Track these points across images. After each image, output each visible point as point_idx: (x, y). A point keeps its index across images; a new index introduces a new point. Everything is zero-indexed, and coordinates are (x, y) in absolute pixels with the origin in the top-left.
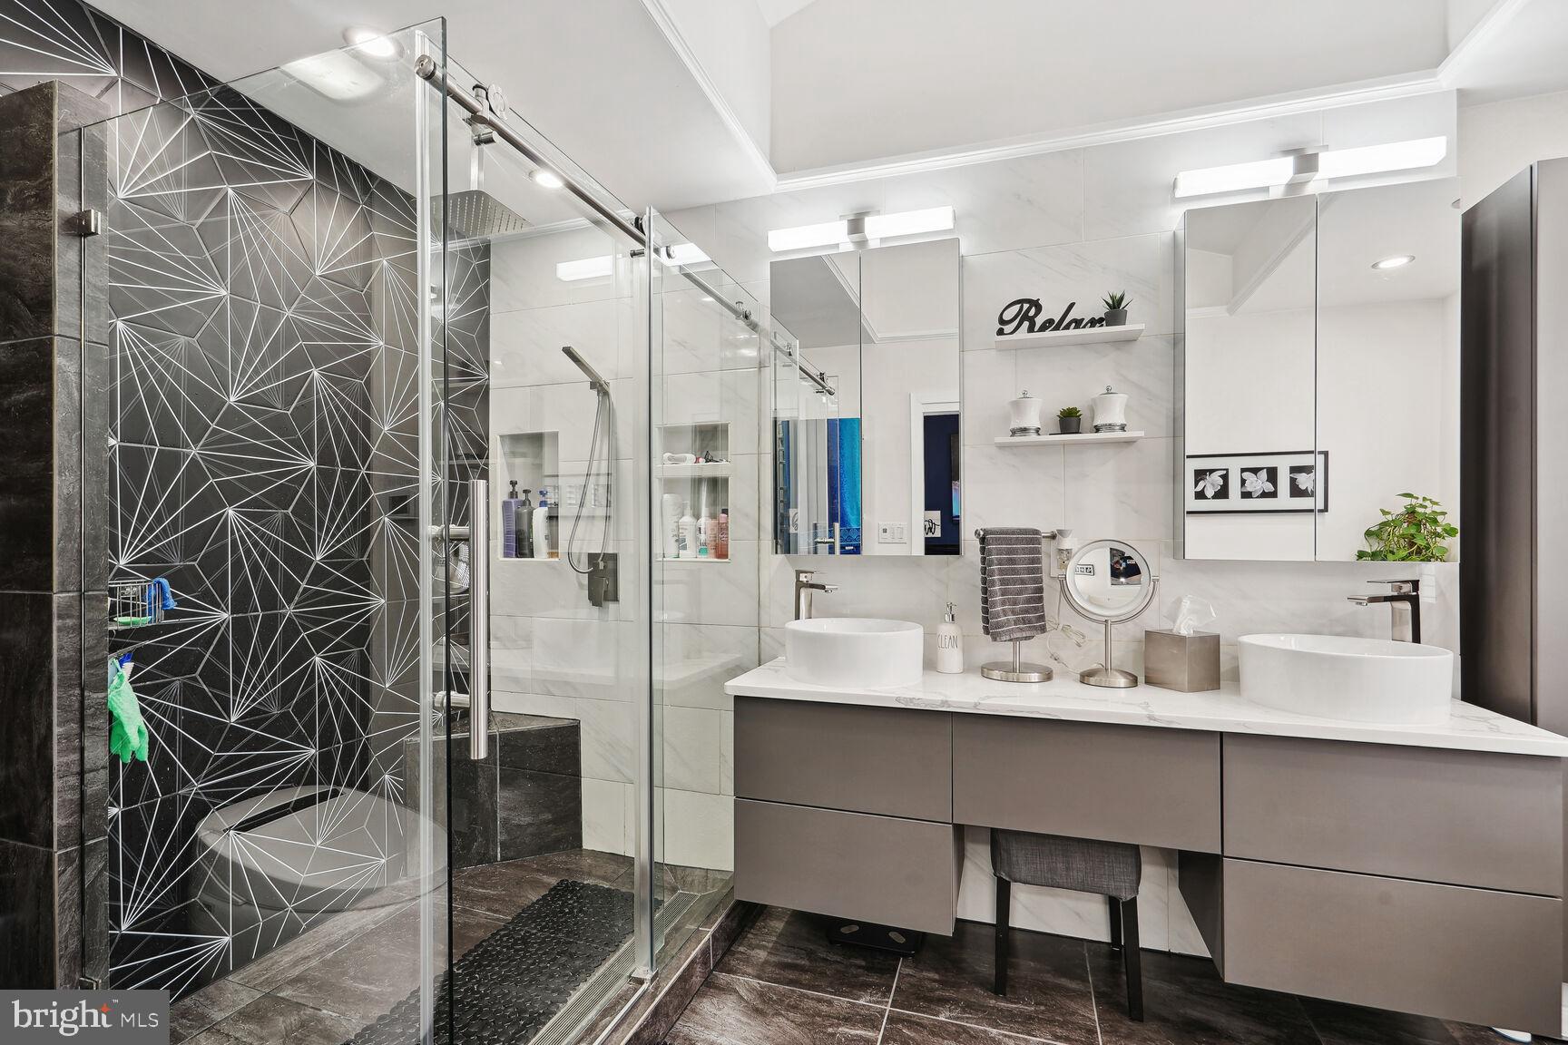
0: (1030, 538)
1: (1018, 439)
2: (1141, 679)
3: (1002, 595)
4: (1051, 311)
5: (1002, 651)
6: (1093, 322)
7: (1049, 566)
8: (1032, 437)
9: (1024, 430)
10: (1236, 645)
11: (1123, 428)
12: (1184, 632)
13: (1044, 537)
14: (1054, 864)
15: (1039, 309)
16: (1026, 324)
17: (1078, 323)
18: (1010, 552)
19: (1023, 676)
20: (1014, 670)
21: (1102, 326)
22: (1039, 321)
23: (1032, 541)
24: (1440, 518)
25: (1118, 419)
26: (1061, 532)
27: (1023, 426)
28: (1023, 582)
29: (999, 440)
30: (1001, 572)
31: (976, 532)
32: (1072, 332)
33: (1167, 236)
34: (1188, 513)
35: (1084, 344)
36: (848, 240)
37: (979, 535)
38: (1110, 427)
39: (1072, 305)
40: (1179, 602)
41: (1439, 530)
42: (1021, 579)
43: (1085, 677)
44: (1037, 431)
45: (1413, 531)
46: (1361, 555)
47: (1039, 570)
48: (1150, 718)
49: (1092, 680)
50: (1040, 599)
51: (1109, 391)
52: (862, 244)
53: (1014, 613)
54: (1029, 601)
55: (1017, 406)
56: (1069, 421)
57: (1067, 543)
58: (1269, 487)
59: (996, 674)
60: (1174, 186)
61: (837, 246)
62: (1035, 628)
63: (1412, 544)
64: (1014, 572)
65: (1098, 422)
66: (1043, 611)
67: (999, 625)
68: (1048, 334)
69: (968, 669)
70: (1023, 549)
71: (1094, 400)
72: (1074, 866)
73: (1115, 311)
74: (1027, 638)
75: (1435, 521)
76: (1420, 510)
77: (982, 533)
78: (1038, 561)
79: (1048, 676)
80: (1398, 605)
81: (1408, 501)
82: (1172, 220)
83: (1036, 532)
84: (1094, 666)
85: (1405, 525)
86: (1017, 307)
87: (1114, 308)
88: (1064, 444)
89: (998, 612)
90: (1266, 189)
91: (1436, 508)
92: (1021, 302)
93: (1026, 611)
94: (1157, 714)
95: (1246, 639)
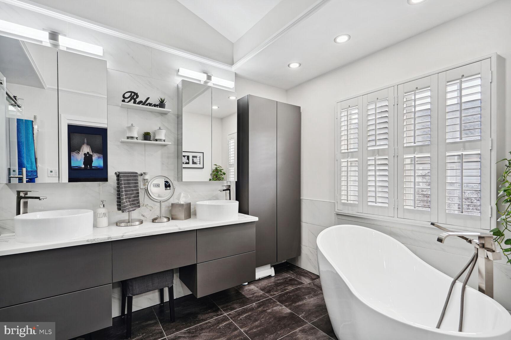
0: (135, 175)
1: (129, 140)
2: (171, 218)
3: (125, 196)
4: (142, 98)
5: (124, 216)
6: (155, 106)
7: (141, 185)
8: (135, 140)
9: (132, 138)
10: (196, 205)
11: (164, 141)
12: (182, 203)
13: (139, 175)
14: (148, 284)
15: (137, 96)
16: (133, 100)
17: (150, 105)
18: (128, 180)
19: (133, 224)
20: (129, 222)
21: (158, 107)
22: (138, 100)
23: (135, 176)
24: (222, 171)
25: (163, 138)
26: (144, 173)
27: (132, 136)
28: (132, 190)
29: (123, 140)
30: (125, 187)
31: (115, 173)
32: (148, 107)
33: (176, 85)
34: (183, 168)
35: (152, 112)
36: (49, 42)
37: (117, 174)
38: (160, 140)
39: (148, 98)
40: (180, 194)
41: (222, 173)
42: (132, 189)
43: (154, 221)
44: (137, 138)
45: (217, 174)
46: (210, 180)
47: (137, 186)
48: (179, 229)
49: (156, 221)
50: (138, 196)
51: (160, 129)
52: (56, 46)
53: (129, 202)
54: (135, 197)
55: (130, 128)
56: (147, 136)
57: (146, 177)
58: (187, 161)
59: (123, 224)
60: (178, 71)
61: (41, 42)
62: (135, 207)
63: (217, 177)
64: (130, 187)
65: (157, 138)
66: (139, 200)
67: (125, 207)
68: (140, 105)
69: (110, 224)
70: (133, 179)
71: (155, 131)
72: (155, 282)
73: (162, 104)
74: (133, 210)
75: (221, 171)
76: (218, 168)
77: (118, 173)
78: (137, 183)
79: (142, 222)
80: (227, 191)
81: (216, 166)
82: (178, 81)
83: (136, 173)
84: (156, 217)
85: (215, 172)
86: (129, 94)
87: (162, 103)
88: (145, 144)
89: (124, 202)
90: (200, 81)
91: (221, 168)
92: (131, 92)
93: (134, 201)
94: (181, 227)
95: (198, 203)
